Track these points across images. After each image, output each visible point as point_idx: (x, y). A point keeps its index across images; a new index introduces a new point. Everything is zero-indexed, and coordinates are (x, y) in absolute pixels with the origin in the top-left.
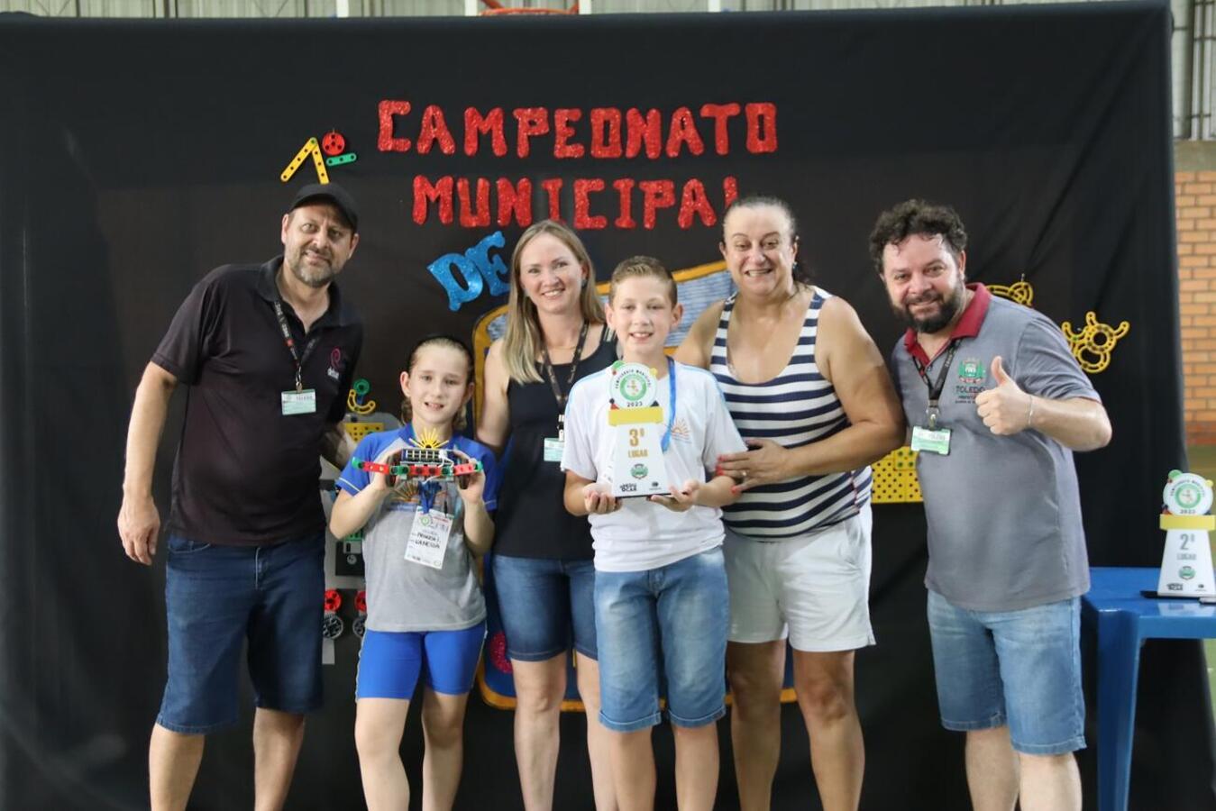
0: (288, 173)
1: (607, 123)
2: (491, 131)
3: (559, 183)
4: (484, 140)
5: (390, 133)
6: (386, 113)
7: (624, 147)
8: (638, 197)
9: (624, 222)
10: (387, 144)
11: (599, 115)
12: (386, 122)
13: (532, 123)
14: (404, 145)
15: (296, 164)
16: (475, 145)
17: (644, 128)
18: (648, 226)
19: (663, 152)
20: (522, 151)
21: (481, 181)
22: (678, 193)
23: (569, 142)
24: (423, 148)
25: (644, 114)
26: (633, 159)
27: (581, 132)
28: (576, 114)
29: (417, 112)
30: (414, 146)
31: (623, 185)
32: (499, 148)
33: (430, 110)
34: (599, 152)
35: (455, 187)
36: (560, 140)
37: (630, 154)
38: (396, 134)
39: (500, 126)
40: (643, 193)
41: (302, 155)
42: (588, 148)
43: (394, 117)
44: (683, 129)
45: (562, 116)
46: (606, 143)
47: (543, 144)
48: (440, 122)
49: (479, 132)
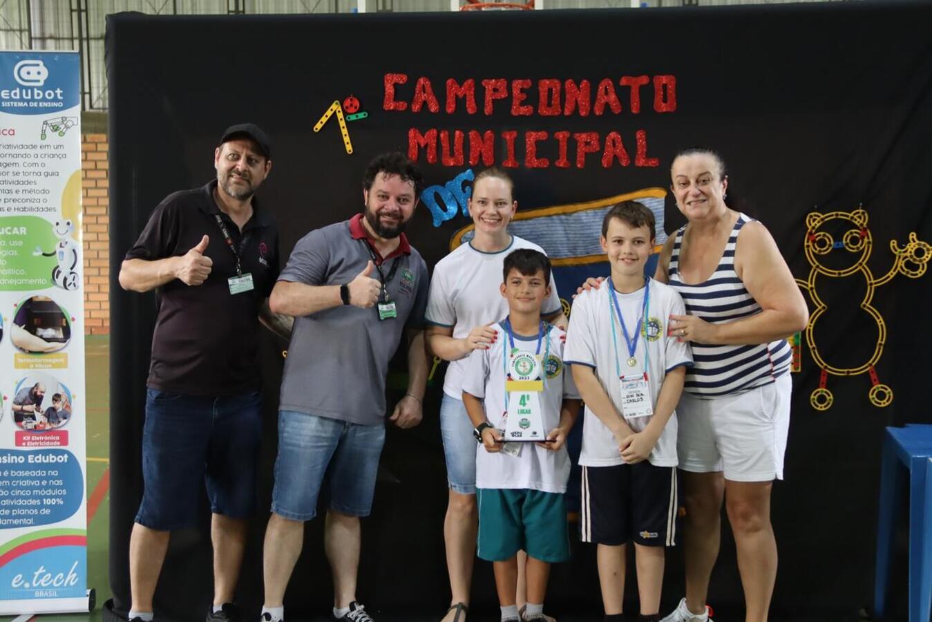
0: (319, 126)
1: (550, 90)
2: (465, 96)
3: (515, 134)
4: (460, 102)
5: (393, 97)
6: (391, 82)
7: (563, 107)
8: (572, 144)
9: (561, 163)
10: (390, 105)
11: (545, 84)
12: (389, 89)
13: (495, 90)
14: (402, 106)
15: (324, 119)
16: (453, 106)
17: (578, 94)
18: (579, 166)
19: (592, 111)
20: (488, 110)
21: (457, 132)
22: (602, 142)
23: (522, 104)
24: (416, 108)
25: (578, 83)
26: (569, 117)
27: (531, 97)
28: (528, 83)
29: (412, 82)
30: (409, 107)
31: (561, 136)
32: (471, 109)
33: (422, 81)
34: (544, 111)
35: (438, 136)
36: (516, 102)
37: (567, 113)
38: (397, 97)
39: (472, 92)
40: (576, 141)
41: (329, 113)
42: (536, 109)
43: (395, 85)
44: (608, 96)
45: (517, 85)
46: (549, 105)
47: (503, 105)
48: (429, 89)
49: (457, 96)
